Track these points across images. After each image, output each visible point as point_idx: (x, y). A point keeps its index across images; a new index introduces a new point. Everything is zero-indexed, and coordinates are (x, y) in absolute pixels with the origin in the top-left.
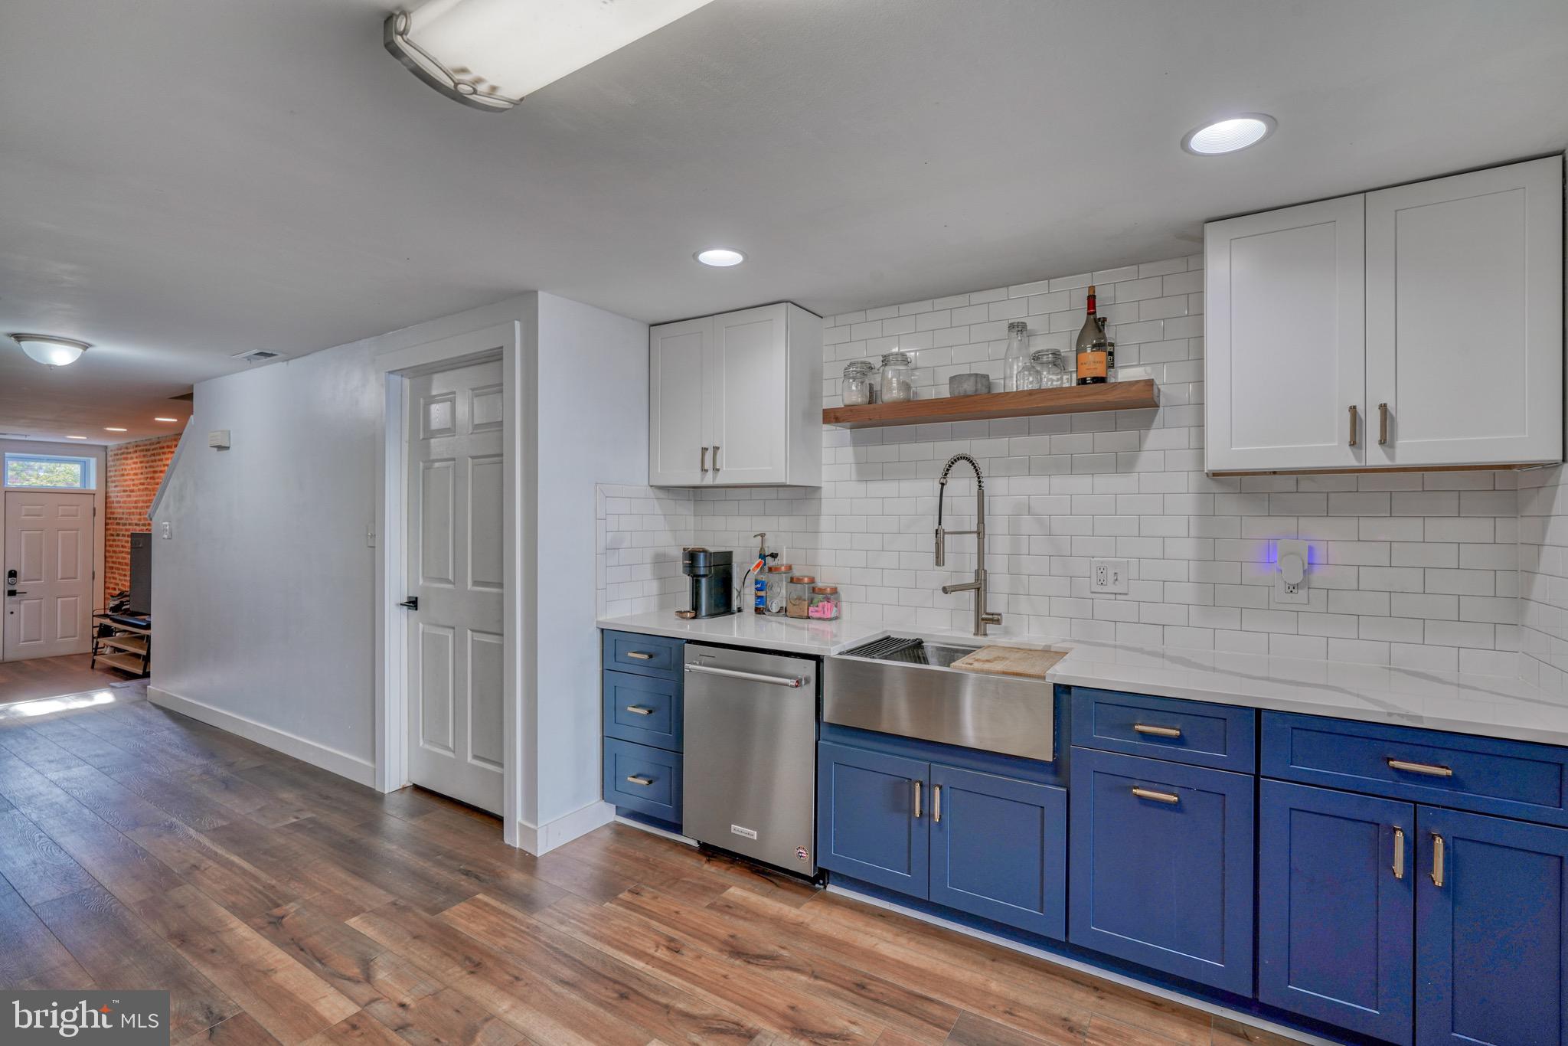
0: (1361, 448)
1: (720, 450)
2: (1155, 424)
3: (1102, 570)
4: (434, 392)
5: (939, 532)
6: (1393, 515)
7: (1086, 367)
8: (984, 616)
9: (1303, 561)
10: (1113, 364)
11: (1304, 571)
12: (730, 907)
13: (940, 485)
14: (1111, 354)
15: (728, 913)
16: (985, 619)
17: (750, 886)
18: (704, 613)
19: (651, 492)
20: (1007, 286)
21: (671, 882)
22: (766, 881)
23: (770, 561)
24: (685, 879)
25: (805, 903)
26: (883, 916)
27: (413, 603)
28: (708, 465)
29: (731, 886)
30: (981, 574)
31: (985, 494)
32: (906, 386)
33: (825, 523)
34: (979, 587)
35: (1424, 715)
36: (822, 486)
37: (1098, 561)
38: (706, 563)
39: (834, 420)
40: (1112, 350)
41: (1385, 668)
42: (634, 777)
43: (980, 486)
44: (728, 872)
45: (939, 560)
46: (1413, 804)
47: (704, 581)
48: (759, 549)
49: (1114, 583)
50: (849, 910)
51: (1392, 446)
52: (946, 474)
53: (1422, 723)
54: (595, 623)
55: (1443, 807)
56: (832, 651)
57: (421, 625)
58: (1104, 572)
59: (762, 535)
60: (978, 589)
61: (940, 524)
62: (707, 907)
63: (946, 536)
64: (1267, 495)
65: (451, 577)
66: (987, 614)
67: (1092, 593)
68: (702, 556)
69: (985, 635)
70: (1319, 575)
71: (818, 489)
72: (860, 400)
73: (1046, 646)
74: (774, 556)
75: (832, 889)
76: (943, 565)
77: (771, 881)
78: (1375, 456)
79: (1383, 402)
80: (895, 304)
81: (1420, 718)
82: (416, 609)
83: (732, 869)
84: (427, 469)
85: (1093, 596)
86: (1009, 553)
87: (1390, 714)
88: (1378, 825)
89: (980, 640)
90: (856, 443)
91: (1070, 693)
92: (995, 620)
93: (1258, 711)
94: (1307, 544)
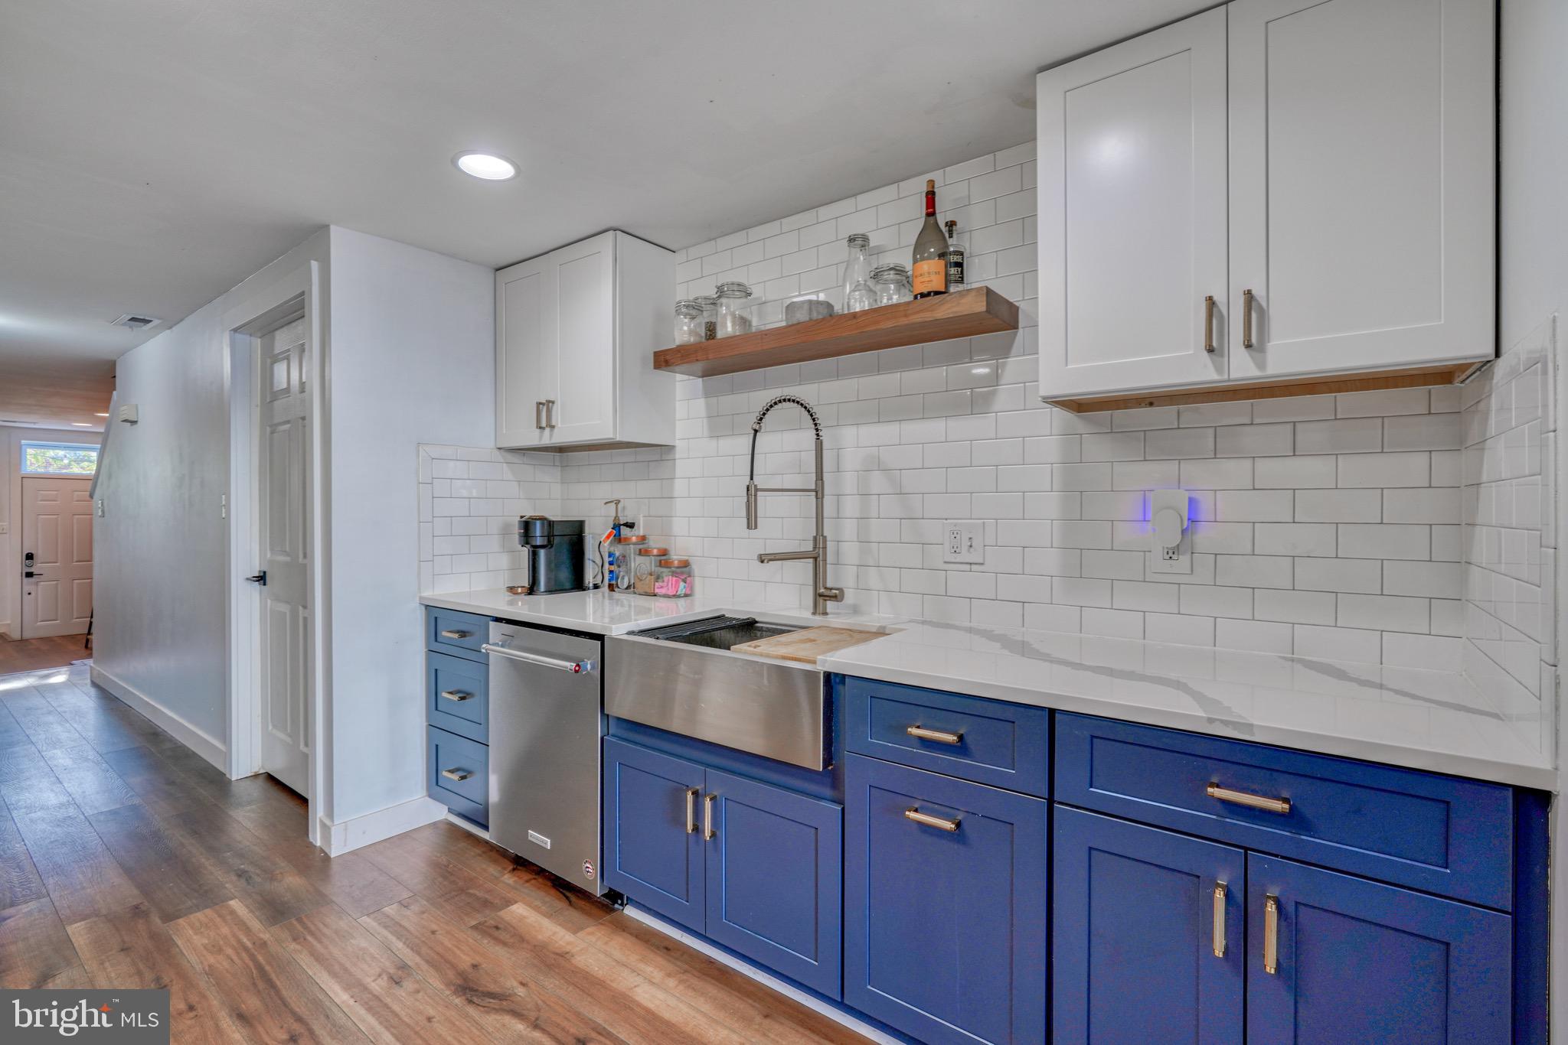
0: (1222, 356)
1: (555, 405)
2: (1014, 351)
3: (955, 535)
4: (277, 351)
5: (750, 488)
6: (1296, 454)
7: (921, 279)
8: (822, 590)
9: (1181, 517)
10: (962, 278)
11: (1184, 532)
12: (497, 928)
13: (753, 432)
14: (959, 265)
15: (491, 936)
16: (824, 596)
17: (538, 903)
18: (542, 586)
19: (498, 454)
20: (855, 195)
21: (454, 893)
22: (561, 896)
23: (625, 531)
24: (471, 891)
25: (588, 927)
26: (667, 948)
27: (262, 578)
28: (544, 424)
29: (516, 902)
30: (819, 540)
31: (824, 447)
32: (744, 322)
33: (679, 487)
34: (817, 556)
35: (1255, 723)
36: (676, 445)
37: (952, 523)
38: (543, 533)
39: (664, 364)
40: (960, 260)
41: (1285, 658)
42: (450, 771)
43: (818, 435)
44: (527, 885)
45: (752, 523)
46: (1243, 851)
47: (542, 553)
48: (613, 518)
49: (969, 551)
50: (634, 939)
51: (1262, 349)
52: (761, 419)
53: (1253, 734)
54: (418, 599)
55: (1283, 857)
56: (617, 631)
57: (269, 601)
58: (958, 537)
59: (618, 502)
60: (816, 559)
61: (752, 479)
62: (475, 928)
63: (759, 493)
64: (1142, 433)
65: (288, 549)
66: (826, 588)
67: (945, 562)
68: (538, 523)
69: (825, 613)
70: (1206, 536)
71: (669, 449)
72: (692, 339)
73: (880, 627)
74: (631, 526)
75: (630, 911)
76: (756, 528)
77: (567, 898)
78: (1242, 368)
79: (1246, 289)
80: (744, 229)
81: (1250, 727)
82: (265, 584)
83: (533, 882)
84: (272, 433)
85: (947, 567)
86: (858, 516)
87: (1211, 720)
88: (1198, 877)
89: (818, 620)
90: (708, 394)
91: (844, 683)
92: (837, 596)
93: (1052, 712)
94: (1187, 495)
